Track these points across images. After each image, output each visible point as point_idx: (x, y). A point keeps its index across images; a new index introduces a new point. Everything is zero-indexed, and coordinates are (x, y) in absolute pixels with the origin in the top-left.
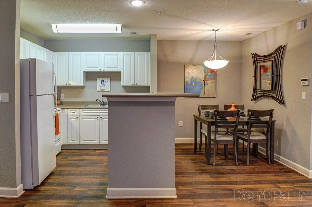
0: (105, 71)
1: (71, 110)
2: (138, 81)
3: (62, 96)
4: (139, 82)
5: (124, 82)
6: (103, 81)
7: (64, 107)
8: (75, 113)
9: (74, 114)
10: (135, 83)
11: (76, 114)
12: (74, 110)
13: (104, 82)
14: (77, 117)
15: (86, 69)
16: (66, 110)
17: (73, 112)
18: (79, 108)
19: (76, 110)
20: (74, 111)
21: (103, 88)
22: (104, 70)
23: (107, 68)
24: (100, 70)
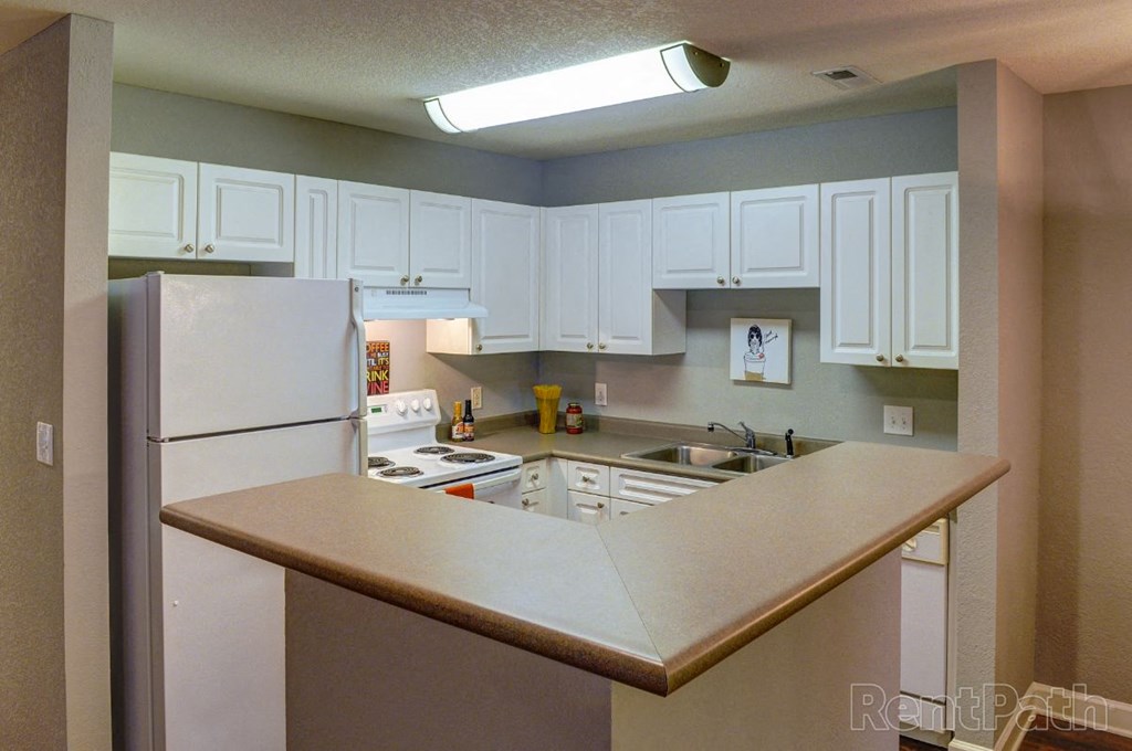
0: (744, 286)
1: (578, 468)
2: (912, 344)
3: (597, 394)
4: (917, 347)
5: (833, 346)
6: (755, 332)
7: (555, 452)
8: (593, 482)
9: (590, 486)
10: (896, 354)
11: (597, 487)
12: (589, 470)
13: (759, 336)
14: (601, 506)
15: (665, 276)
16: (562, 463)
17: (585, 480)
18: (610, 465)
19: (596, 472)
20: (592, 476)
21: (755, 368)
22: (738, 282)
23: (751, 270)
24: (722, 282)
